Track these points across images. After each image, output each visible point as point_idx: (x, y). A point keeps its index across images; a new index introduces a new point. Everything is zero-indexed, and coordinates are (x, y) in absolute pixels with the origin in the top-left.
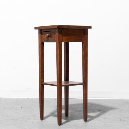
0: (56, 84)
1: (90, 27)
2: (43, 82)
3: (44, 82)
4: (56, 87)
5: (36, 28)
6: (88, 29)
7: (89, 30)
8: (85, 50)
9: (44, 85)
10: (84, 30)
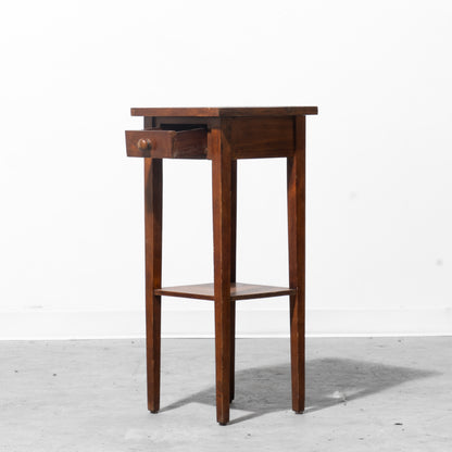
0: (213, 294)
1: (314, 111)
2: (160, 287)
3: (163, 286)
4: (213, 302)
5: (136, 112)
6: (307, 116)
7: (309, 118)
8: (297, 184)
9: (163, 297)
10: (294, 118)
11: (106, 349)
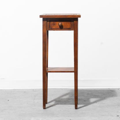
11: (25, 92)
